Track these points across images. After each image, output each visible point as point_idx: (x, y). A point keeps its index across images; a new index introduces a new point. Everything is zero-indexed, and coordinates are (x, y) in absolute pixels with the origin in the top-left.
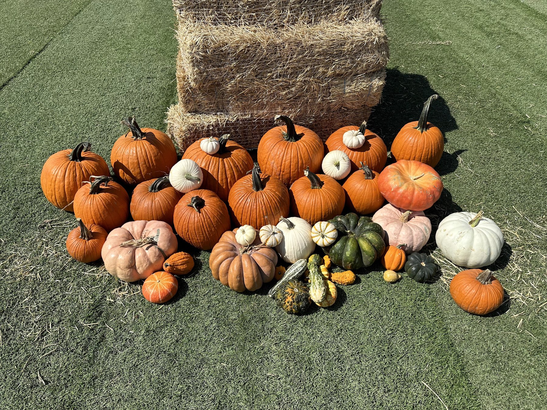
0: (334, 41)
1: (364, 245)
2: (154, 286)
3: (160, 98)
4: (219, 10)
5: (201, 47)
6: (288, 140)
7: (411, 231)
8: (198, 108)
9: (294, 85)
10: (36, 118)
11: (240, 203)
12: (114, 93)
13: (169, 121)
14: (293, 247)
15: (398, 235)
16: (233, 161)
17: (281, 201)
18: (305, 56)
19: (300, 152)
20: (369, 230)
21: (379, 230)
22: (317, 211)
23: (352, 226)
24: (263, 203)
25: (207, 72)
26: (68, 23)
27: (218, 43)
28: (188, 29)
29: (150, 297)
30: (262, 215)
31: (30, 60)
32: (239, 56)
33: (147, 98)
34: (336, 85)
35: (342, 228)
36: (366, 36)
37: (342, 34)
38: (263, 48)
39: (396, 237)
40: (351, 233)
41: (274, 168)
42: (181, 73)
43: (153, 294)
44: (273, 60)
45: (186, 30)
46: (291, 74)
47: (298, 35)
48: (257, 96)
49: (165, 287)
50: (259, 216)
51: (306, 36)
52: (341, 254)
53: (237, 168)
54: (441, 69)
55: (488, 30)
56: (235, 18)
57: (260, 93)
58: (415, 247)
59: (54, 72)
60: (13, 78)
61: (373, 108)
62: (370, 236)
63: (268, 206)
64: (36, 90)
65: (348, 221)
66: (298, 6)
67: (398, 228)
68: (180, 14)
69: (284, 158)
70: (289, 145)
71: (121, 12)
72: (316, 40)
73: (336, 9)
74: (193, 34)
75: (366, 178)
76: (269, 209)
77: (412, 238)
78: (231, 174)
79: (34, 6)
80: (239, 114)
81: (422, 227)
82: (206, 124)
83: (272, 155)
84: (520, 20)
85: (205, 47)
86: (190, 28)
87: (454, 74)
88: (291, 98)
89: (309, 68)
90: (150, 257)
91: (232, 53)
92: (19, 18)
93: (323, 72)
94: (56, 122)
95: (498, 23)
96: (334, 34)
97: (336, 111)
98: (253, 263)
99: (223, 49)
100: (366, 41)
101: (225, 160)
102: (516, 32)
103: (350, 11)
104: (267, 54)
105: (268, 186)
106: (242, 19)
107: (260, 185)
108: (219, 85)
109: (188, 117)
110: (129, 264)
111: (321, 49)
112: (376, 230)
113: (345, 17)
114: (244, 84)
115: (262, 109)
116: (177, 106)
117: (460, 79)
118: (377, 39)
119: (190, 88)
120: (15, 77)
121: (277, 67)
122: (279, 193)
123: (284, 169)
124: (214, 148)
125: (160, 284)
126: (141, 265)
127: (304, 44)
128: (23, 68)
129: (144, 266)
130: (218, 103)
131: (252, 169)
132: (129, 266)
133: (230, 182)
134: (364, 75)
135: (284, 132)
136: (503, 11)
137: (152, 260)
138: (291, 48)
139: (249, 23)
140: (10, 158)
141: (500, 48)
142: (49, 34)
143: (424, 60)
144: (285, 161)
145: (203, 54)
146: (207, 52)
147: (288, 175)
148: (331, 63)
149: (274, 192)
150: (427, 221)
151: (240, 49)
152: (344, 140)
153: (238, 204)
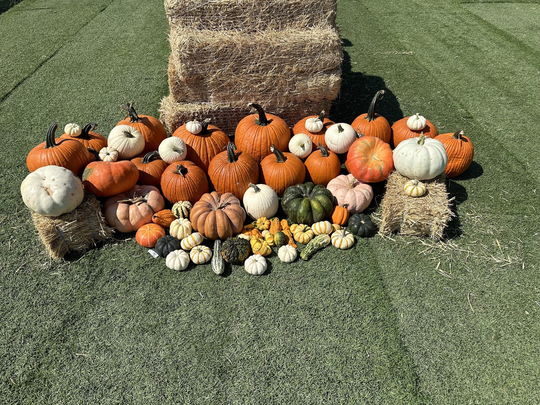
0: (296, 44)
1: (315, 205)
2: (145, 232)
3: (156, 96)
4: (203, 18)
5: (188, 47)
6: (259, 125)
7: (355, 193)
8: (186, 98)
9: (264, 79)
10: (47, 110)
11: (217, 171)
12: (116, 91)
13: (161, 110)
14: (258, 206)
15: (344, 197)
16: (213, 140)
17: (251, 171)
18: (273, 56)
19: (269, 134)
20: (320, 194)
21: (328, 194)
22: (280, 180)
23: (308, 191)
24: (235, 172)
25: (193, 67)
26: (77, 33)
27: (201, 44)
28: (178, 32)
29: (141, 241)
30: (234, 182)
31: (43, 63)
32: (219, 54)
33: (144, 95)
34: (300, 81)
35: (299, 192)
36: (323, 40)
37: (303, 38)
38: (239, 48)
39: (342, 198)
40: (306, 196)
41: (247, 148)
42: (172, 69)
43: (143, 239)
44: (247, 59)
45: (176, 33)
46: (262, 71)
47: (267, 38)
48: (235, 89)
49: (153, 234)
50: (232, 182)
51: (274, 39)
52: (296, 211)
53: (216, 146)
54: (403, 74)
55: (450, 42)
56: (217, 24)
57: (237, 86)
58: (357, 206)
59: (64, 73)
60: (27, 78)
61: (333, 101)
62: (320, 198)
63: (240, 174)
64: (48, 88)
65: (305, 188)
66: (267, 15)
67: (345, 192)
68: (172, 20)
69: (256, 139)
70: (260, 128)
71: (124, 24)
72: (282, 42)
73: (298, 18)
74: (181, 37)
75: (322, 156)
76: (241, 176)
77: (355, 200)
78: (211, 150)
79: (46, 18)
80: (220, 103)
81: (364, 192)
82: (192, 112)
83: (246, 136)
84: (479, 34)
85: (191, 47)
86: (180, 32)
87: (414, 78)
88: (263, 91)
89: (276, 66)
90: (141, 212)
91: (213, 52)
92: (32, 29)
93: (289, 69)
94: (65, 113)
95: (460, 37)
96: (296, 38)
97: (302, 103)
98: (224, 215)
99: (206, 48)
100: (322, 44)
101: (206, 138)
102: (474, 45)
103: (310, 20)
104: (242, 53)
105: (240, 159)
106: (222, 25)
107: (233, 158)
108: (203, 78)
109: (177, 106)
110: (124, 216)
111: (286, 50)
112: (326, 194)
113: (305, 25)
114: (224, 78)
115: (239, 100)
116: (169, 97)
117: (418, 83)
118: (331, 42)
119: (179, 81)
120: (29, 77)
121: (250, 65)
122: (249, 164)
123: (255, 148)
124: (197, 128)
125: (150, 232)
126: (134, 218)
127: (272, 46)
128: (36, 70)
129: (136, 218)
130: (202, 94)
131: (227, 145)
132: (124, 217)
133: (210, 157)
134: (323, 72)
135: (257, 119)
136: (465, 27)
137: (143, 214)
138: (262, 49)
139: (228, 28)
140: (26, 141)
141: (457, 57)
142: (59, 42)
143: (389, 67)
144: (256, 141)
145: (189, 52)
146: (192, 51)
147: (259, 153)
148: (295, 61)
149: (245, 164)
150: (368, 187)
151: (220, 49)
152: (306, 125)
153: (215, 173)
